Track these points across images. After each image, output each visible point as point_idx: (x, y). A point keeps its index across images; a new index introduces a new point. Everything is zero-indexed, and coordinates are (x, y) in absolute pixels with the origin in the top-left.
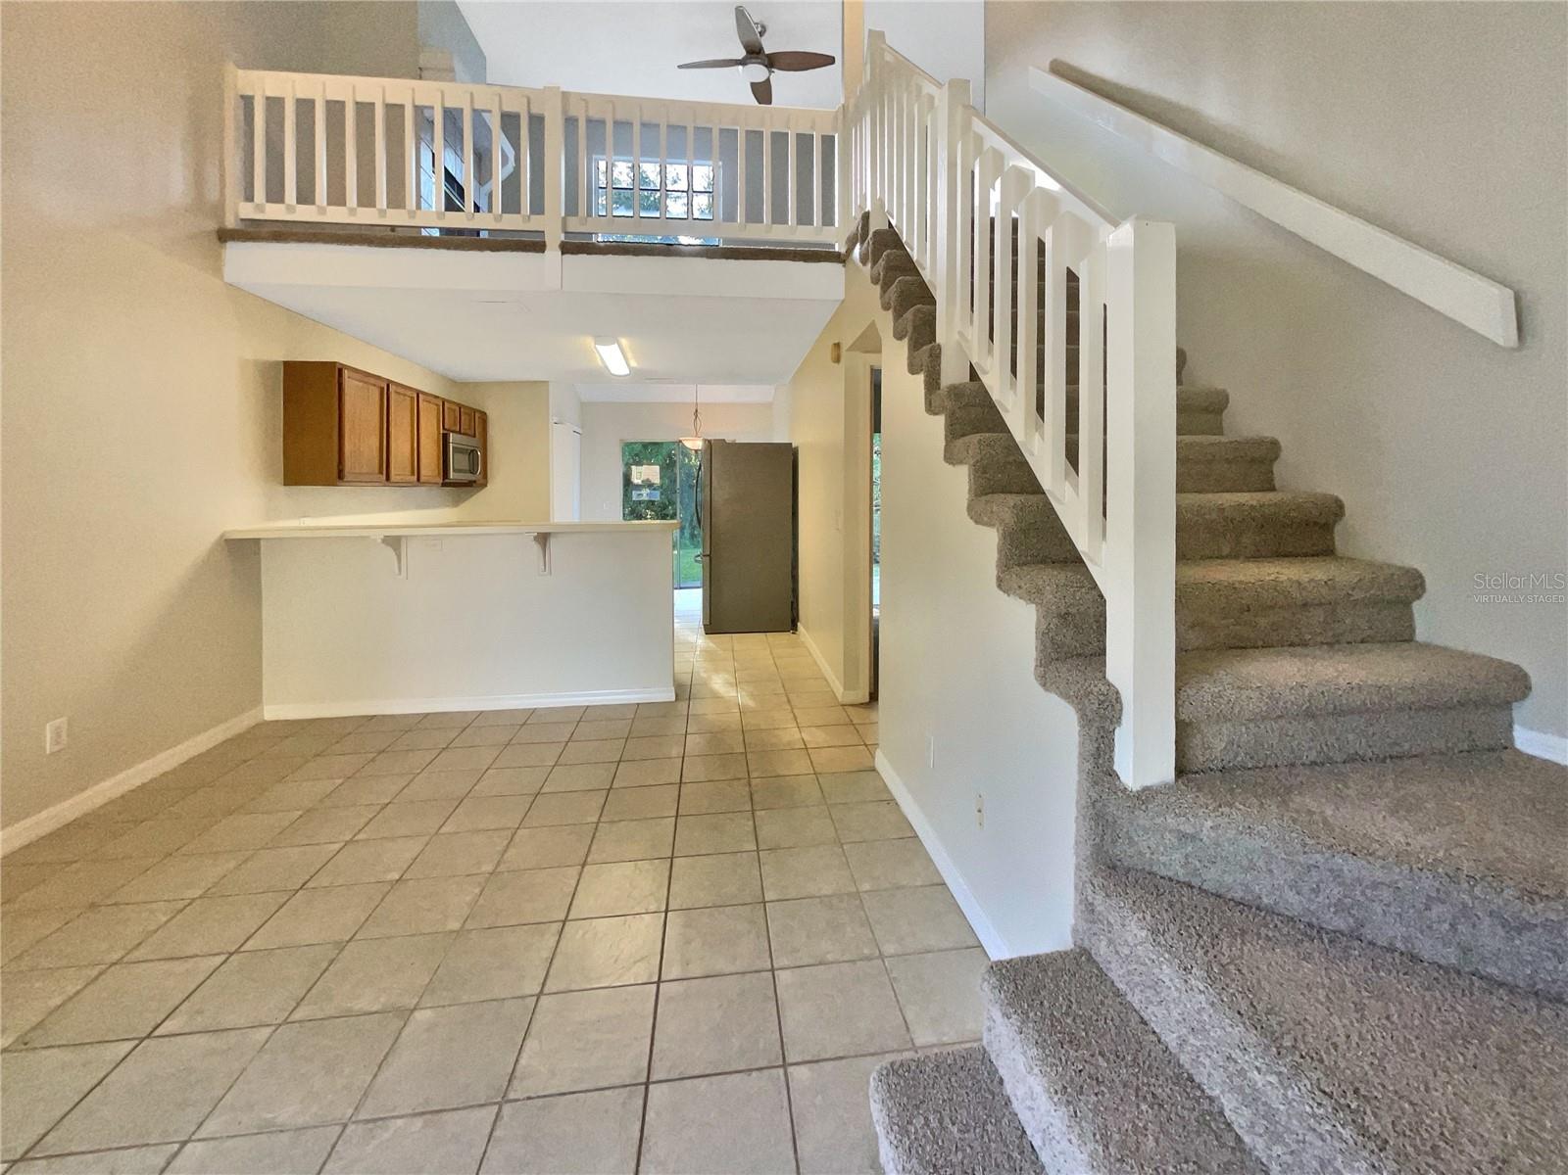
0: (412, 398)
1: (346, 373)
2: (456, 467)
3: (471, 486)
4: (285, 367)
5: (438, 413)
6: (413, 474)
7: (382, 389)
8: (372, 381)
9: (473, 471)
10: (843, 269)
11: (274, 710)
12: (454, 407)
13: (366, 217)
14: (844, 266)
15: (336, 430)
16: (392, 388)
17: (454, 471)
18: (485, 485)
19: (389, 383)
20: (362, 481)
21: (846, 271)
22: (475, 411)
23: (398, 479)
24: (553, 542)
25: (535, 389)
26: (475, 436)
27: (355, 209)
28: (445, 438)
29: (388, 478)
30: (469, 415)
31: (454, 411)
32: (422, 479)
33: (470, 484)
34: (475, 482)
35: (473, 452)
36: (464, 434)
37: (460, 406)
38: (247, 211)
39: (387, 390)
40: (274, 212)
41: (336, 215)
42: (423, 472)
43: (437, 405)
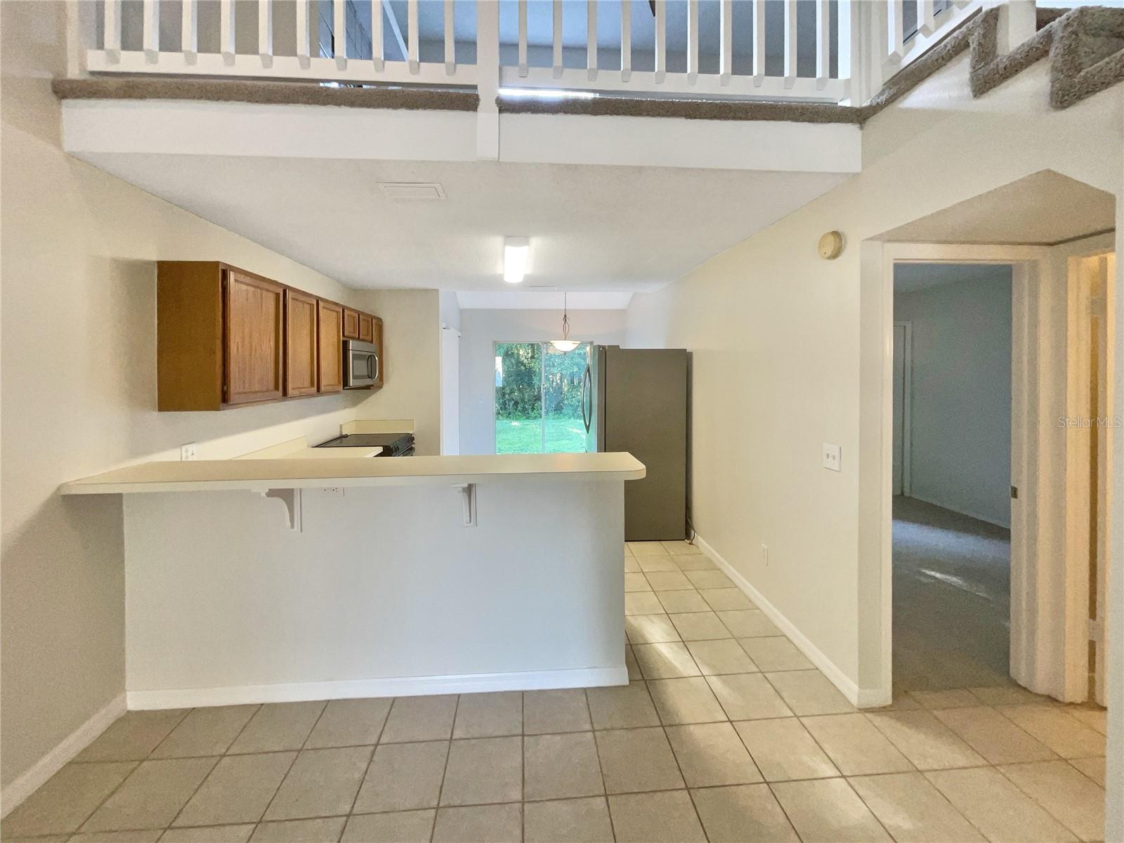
0: (312, 305)
1: (232, 276)
2: (355, 374)
3: (369, 389)
4: (159, 267)
5: (338, 319)
6: (312, 385)
7: (278, 295)
8: (266, 285)
9: (370, 377)
10: (859, 133)
11: (136, 700)
12: (352, 313)
13: (248, 66)
14: (862, 128)
15: (219, 343)
16: (289, 295)
17: (353, 378)
18: (381, 387)
19: (286, 289)
20: (253, 398)
21: (863, 134)
22: (373, 317)
23: (296, 392)
24: (479, 494)
25: (427, 296)
26: (372, 342)
27: (233, 56)
28: (345, 344)
29: (285, 393)
30: (368, 321)
31: (354, 317)
32: (323, 388)
33: (368, 387)
34: (372, 386)
35: (370, 359)
36: (364, 340)
37: (359, 313)
38: (97, 61)
39: (282, 295)
40: (132, 62)
41: (208, 65)
42: (323, 382)
43: (337, 312)
